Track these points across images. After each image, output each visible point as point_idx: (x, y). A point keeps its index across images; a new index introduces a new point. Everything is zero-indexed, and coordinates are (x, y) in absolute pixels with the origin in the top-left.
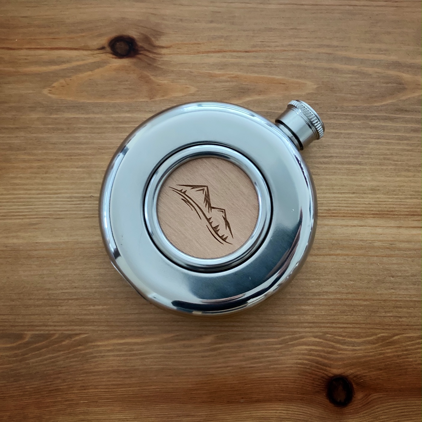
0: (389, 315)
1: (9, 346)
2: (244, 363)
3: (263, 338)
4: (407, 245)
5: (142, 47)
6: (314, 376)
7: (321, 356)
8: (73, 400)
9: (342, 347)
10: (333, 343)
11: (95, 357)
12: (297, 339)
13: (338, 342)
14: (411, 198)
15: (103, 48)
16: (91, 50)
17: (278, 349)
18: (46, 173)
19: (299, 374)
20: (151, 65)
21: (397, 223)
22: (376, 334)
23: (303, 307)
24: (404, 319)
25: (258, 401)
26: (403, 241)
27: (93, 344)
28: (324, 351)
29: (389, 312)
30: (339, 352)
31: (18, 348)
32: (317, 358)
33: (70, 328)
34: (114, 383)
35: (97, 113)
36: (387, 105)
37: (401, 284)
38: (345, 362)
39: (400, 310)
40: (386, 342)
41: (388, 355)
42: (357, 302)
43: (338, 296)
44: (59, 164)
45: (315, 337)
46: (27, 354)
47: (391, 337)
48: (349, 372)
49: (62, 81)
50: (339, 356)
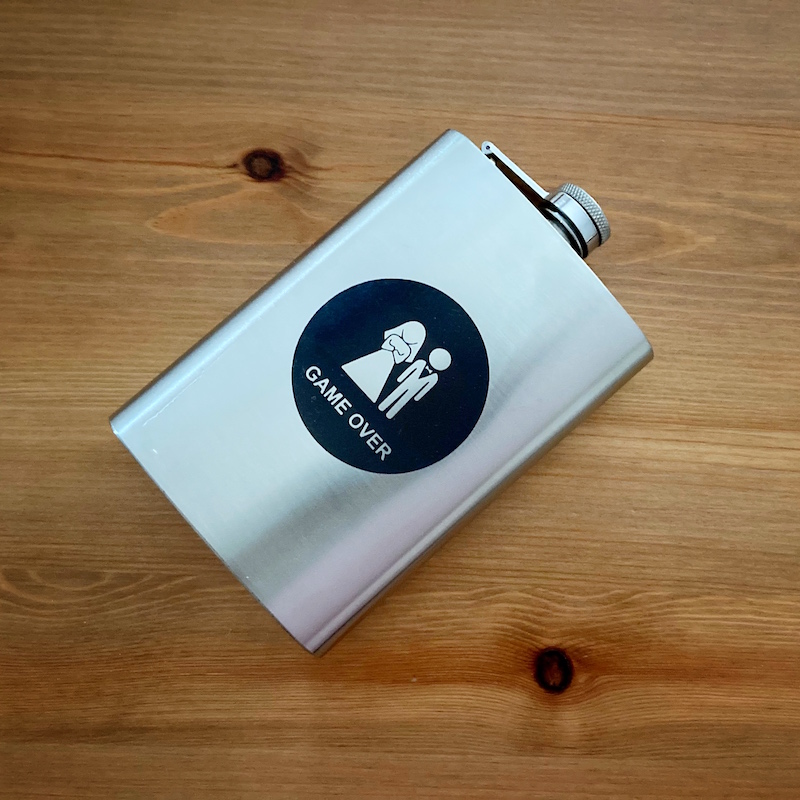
0: (627, 563)
1: (80, 589)
2: (418, 625)
3: (448, 590)
4: (657, 465)
5: (290, 167)
6: (517, 647)
7: (529, 620)
8: (168, 671)
9: (558, 606)
10: (545, 601)
11: (204, 610)
12: (496, 593)
13: (553, 599)
14: (665, 398)
15: (234, 166)
16: (218, 167)
17: (467, 607)
18: (144, 342)
19: (496, 644)
20: (303, 194)
21: (644, 434)
22: (608, 591)
23: (506, 548)
24: (647, 571)
25: (437, 681)
26: (653, 460)
27: (203, 591)
28: (533, 612)
29: (627, 559)
30: (555, 614)
31: (94, 592)
32: (524, 622)
33: (170, 566)
34: (231, 648)
35: (222, 259)
36: (635, 264)
37: (645, 519)
38: (564, 629)
39: (643, 557)
40: (622, 602)
41: (624, 621)
42: (583, 543)
43: (557, 534)
44: (165, 330)
45: (521, 591)
46: (105, 602)
47: (629, 596)
48: (567, 643)
49: (173, 210)
50: (554, 620)
